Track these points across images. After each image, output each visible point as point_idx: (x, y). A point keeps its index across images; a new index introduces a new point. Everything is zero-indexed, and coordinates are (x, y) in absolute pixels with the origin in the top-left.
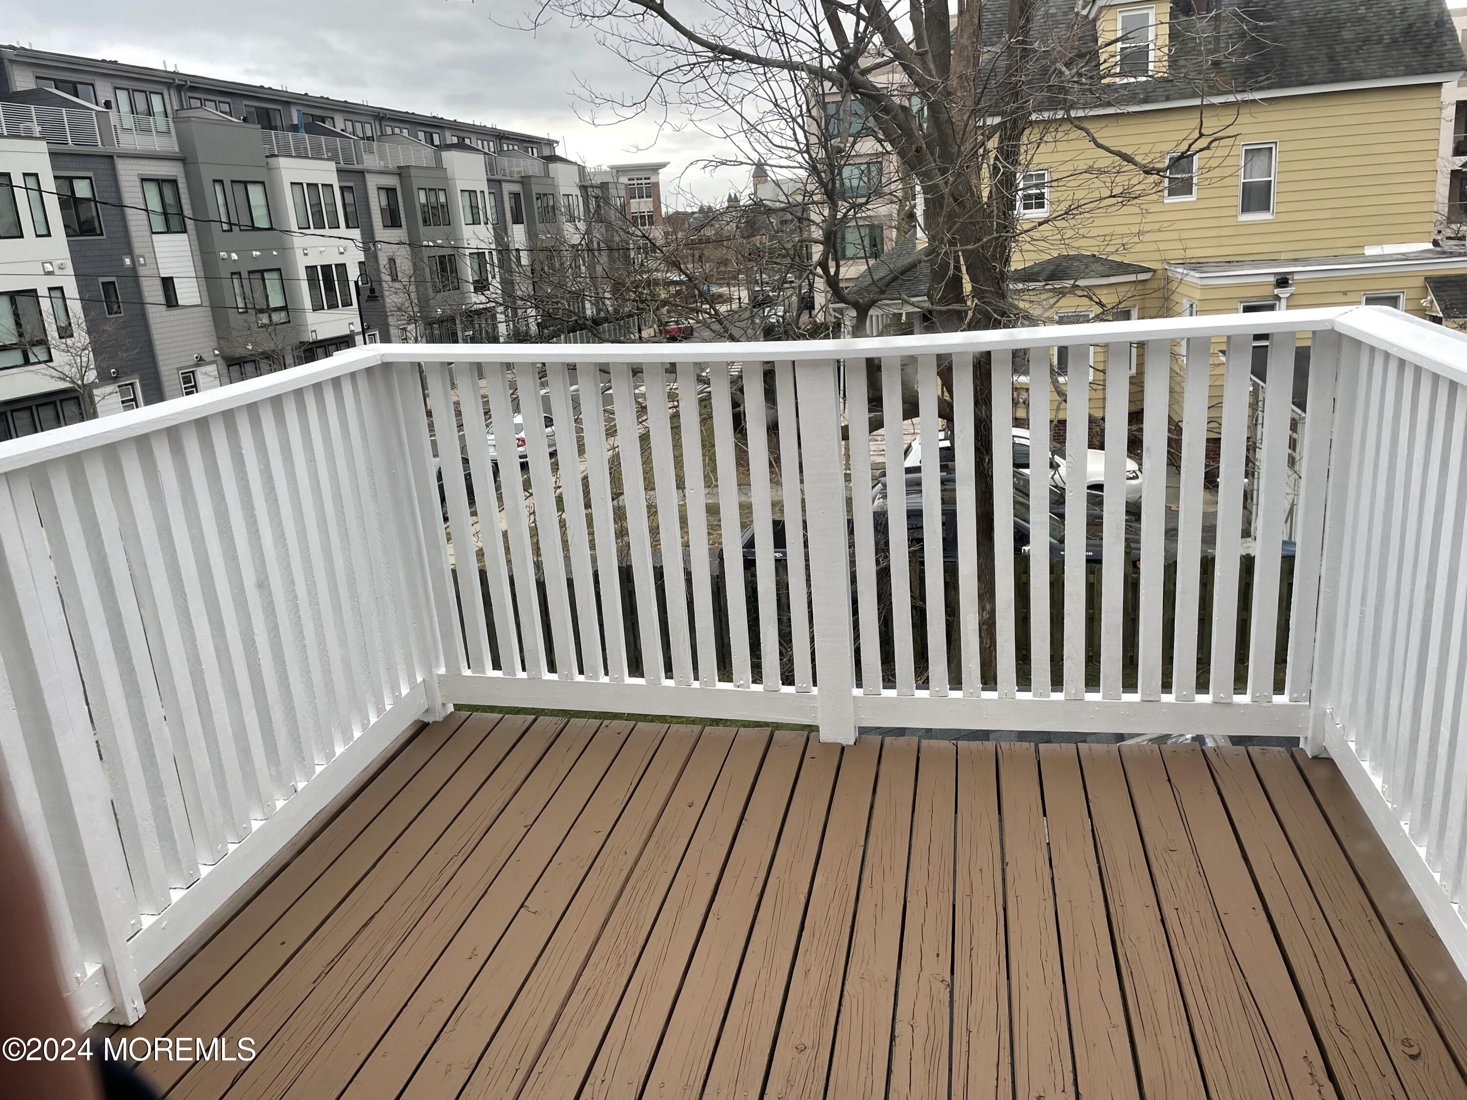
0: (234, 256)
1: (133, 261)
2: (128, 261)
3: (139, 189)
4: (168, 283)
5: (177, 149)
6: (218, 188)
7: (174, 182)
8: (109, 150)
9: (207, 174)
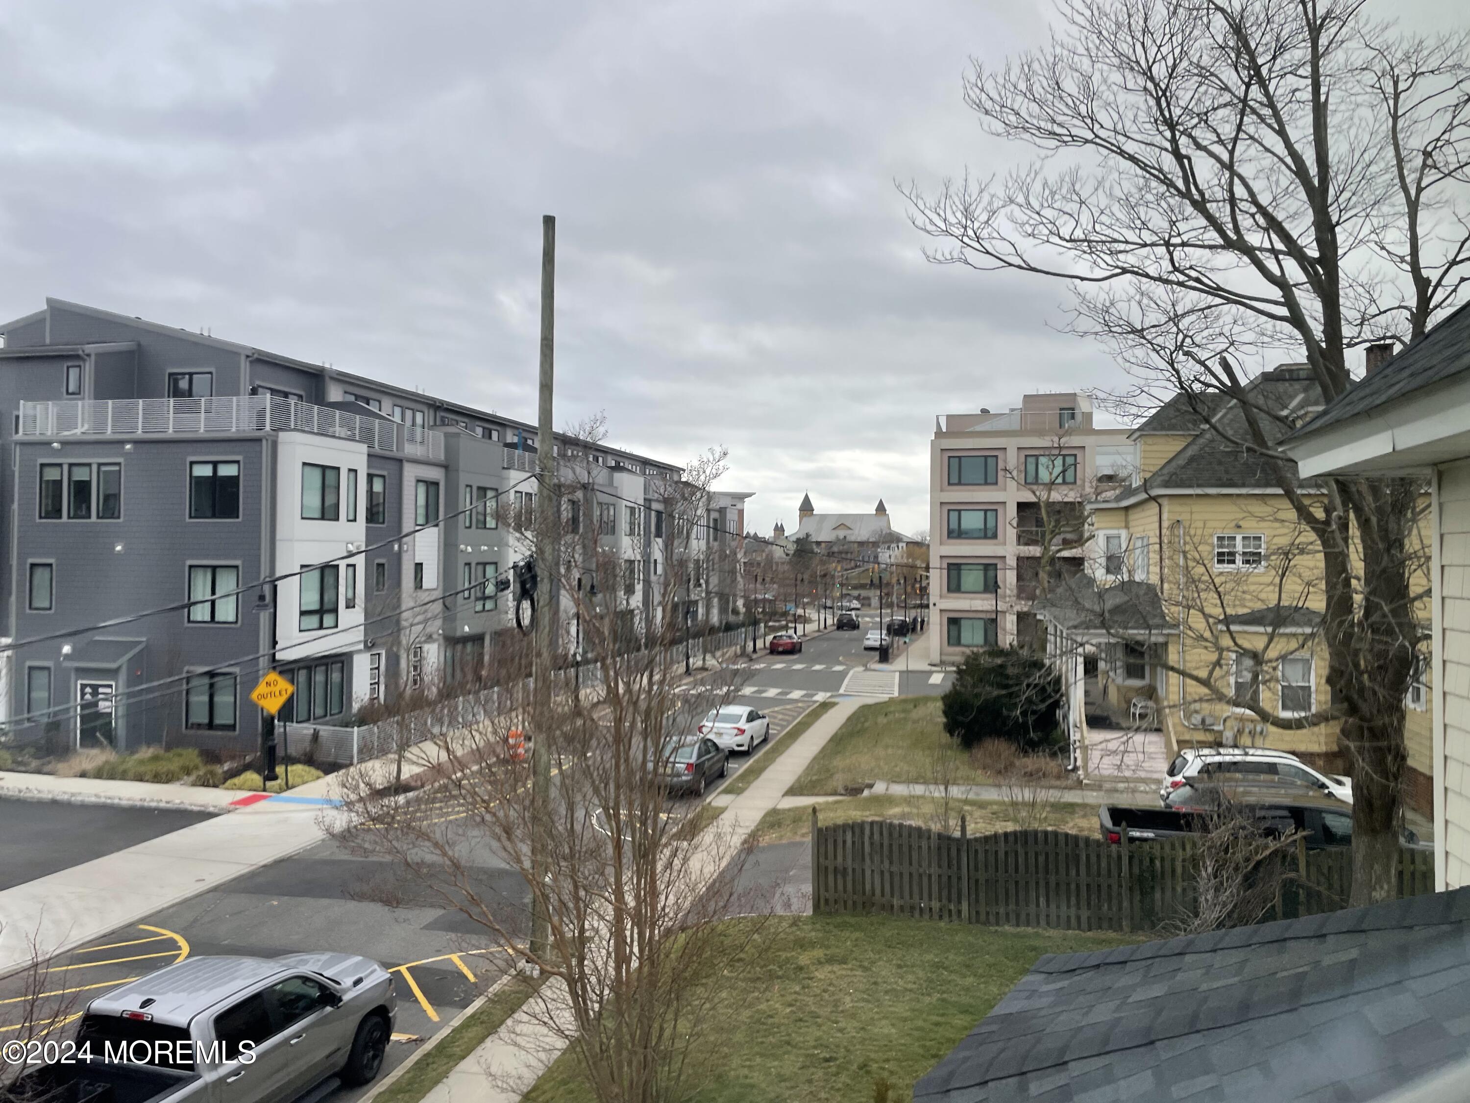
0: (469, 549)
1: (400, 547)
2: (396, 547)
3: (413, 489)
4: (419, 567)
5: (443, 458)
6: (468, 489)
7: (436, 484)
8: (399, 455)
9: (464, 479)
